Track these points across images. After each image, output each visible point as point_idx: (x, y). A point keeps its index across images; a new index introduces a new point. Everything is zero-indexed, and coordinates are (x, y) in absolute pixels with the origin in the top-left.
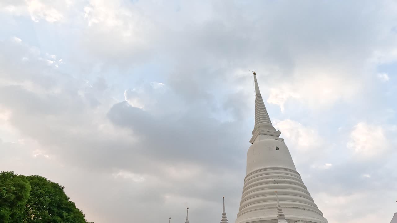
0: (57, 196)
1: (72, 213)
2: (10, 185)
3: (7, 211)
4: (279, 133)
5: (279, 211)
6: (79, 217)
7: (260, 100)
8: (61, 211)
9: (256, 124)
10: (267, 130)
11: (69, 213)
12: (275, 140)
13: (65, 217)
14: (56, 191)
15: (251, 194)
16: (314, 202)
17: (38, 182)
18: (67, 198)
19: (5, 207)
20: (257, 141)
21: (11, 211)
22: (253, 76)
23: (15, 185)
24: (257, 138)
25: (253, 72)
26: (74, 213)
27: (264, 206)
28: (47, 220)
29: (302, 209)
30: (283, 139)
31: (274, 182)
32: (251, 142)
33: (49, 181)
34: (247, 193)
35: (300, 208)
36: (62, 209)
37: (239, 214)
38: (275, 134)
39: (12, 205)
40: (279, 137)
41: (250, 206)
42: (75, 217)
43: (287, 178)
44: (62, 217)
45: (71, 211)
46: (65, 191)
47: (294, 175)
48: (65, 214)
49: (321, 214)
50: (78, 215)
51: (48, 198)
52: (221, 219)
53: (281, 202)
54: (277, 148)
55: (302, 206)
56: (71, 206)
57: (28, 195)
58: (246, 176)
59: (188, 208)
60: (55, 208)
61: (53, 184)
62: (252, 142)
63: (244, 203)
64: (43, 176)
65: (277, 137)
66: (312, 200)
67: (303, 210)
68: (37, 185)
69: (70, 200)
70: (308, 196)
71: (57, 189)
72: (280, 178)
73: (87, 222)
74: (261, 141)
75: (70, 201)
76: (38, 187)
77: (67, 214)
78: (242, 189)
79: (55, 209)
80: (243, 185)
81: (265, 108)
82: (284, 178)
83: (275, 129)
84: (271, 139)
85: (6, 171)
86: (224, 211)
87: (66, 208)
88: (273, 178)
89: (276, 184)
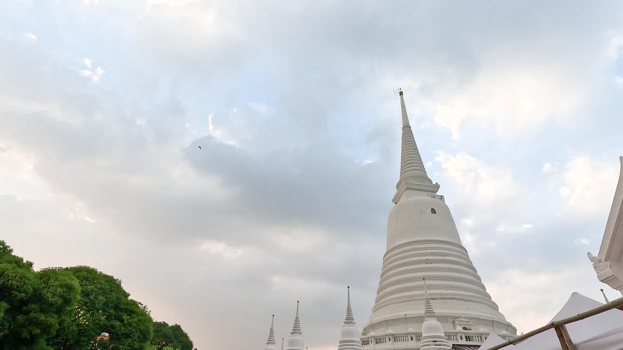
0: (113, 294)
1: (134, 315)
2: (54, 286)
3: (54, 318)
4: (437, 187)
5: (427, 306)
6: (145, 321)
7: (409, 136)
8: (119, 313)
9: (402, 173)
10: (419, 183)
11: (131, 316)
12: (430, 198)
13: (126, 322)
14: (111, 287)
15: (393, 279)
16: (486, 290)
17: (86, 276)
18: (127, 295)
19: (51, 314)
20: (403, 200)
21: (59, 318)
22: (399, 97)
23: (61, 286)
24: (403, 196)
25: (400, 91)
26: (137, 315)
27: (411, 296)
28: (102, 326)
29: (466, 301)
30: (443, 196)
31: (427, 262)
32: (393, 201)
33: (101, 273)
34: (388, 278)
35: (464, 300)
36: (121, 310)
37: (375, 307)
38: (430, 189)
39: (59, 311)
40: (437, 194)
41: (390, 297)
42: (139, 321)
43: (446, 255)
44: (122, 321)
45: (133, 312)
46: (122, 285)
47: (457, 251)
48: (125, 317)
49: (495, 307)
50: (143, 318)
51: (101, 298)
52: (345, 317)
53: (429, 292)
54: (433, 211)
55: (467, 296)
56: (133, 307)
57: (78, 297)
58: (385, 252)
59: (298, 302)
60: (111, 309)
61: (106, 276)
62: (396, 200)
63: (382, 293)
64: (92, 267)
65: (433, 194)
66: (483, 287)
67: (468, 303)
68: (87, 279)
69: (130, 298)
70: (477, 281)
71: (112, 284)
72: (435, 256)
73: (154, 321)
74: (409, 199)
75: (131, 300)
76: (87, 283)
77: (129, 317)
78: (380, 272)
79: (112, 311)
80: (381, 266)
81: (416, 149)
82: (442, 256)
83: (431, 181)
84: (424, 197)
85: (48, 267)
86: (349, 306)
87: (125, 309)
88: (425, 256)
89: (429, 265)
